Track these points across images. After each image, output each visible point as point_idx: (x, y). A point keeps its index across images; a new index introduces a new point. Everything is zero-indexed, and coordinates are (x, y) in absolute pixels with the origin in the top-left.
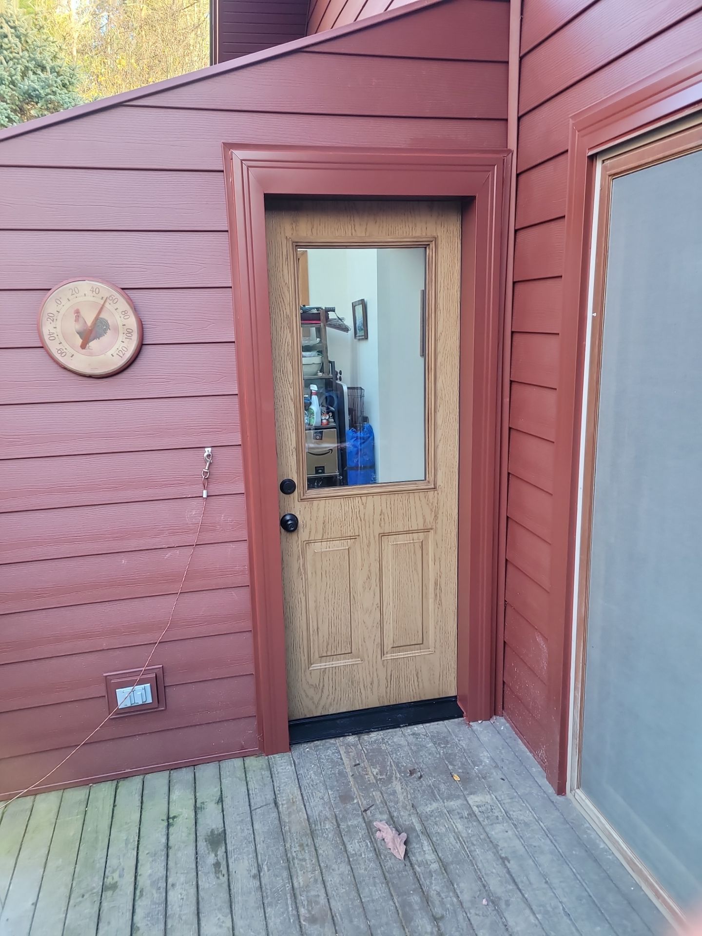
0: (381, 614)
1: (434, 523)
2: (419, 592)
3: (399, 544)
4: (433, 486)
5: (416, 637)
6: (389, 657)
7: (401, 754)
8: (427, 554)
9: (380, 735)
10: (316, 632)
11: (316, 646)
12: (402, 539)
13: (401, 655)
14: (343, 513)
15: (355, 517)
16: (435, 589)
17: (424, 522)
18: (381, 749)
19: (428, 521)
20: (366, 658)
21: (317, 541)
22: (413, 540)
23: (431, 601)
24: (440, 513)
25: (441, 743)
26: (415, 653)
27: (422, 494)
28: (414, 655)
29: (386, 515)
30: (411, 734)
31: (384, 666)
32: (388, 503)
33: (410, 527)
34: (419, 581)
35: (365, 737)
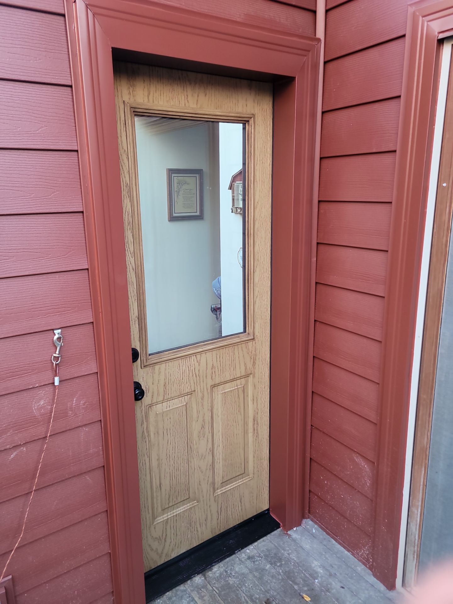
0: (213, 456)
1: (253, 368)
2: (242, 429)
3: (227, 392)
4: (252, 337)
5: (240, 468)
6: (219, 492)
7: (249, 584)
8: (247, 396)
9: (222, 568)
10: (159, 488)
11: (159, 501)
12: (228, 387)
13: (228, 488)
14: (182, 372)
15: (191, 375)
16: (254, 424)
17: (246, 369)
18: (229, 584)
19: (248, 368)
20: (201, 499)
21: (158, 403)
22: (237, 386)
23: (250, 435)
24: (257, 358)
25: (276, 562)
26: (239, 483)
27: (244, 345)
28: (238, 484)
29: (217, 369)
30: (247, 559)
31: (215, 501)
32: (218, 357)
33: (235, 376)
34: (241, 420)
35: (210, 574)
